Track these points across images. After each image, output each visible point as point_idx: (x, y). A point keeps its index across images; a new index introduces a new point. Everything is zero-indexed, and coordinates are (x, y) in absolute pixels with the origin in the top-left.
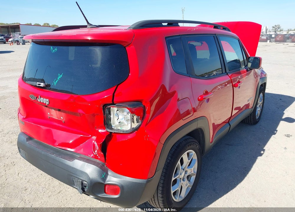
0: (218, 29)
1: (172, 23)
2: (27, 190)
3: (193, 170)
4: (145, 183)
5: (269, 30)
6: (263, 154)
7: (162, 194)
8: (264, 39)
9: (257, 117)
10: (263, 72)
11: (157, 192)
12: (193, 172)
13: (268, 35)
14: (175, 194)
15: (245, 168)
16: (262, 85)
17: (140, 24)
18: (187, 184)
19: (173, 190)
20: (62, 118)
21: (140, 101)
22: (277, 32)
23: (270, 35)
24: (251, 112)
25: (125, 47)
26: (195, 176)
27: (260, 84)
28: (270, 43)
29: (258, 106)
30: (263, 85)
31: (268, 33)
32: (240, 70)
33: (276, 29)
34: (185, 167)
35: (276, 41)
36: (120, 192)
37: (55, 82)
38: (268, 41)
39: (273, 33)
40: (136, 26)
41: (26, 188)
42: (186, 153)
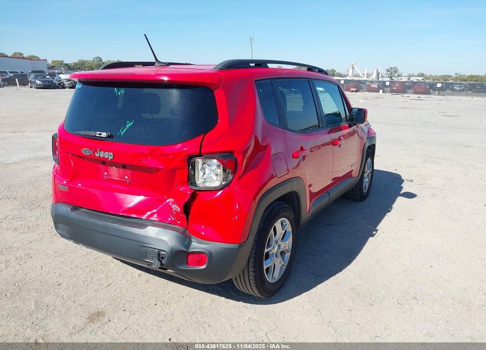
0: (313, 71)
1: (261, 64)
2: (61, 285)
3: (287, 244)
4: (237, 248)
5: (382, 75)
6: (375, 234)
7: (254, 267)
8: (375, 88)
9: (365, 191)
10: (370, 131)
11: (248, 266)
12: (287, 248)
13: (380, 82)
14: (267, 269)
15: (351, 249)
16: (369, 147)
17: (228, 64)
18: (281, 262)
19: (266, 266)
20: (126, 177)
21: (231, 152)
22: (393, 78)
23: (382, 81)
24: (357, 183)
25: (212, 91)
26: (290, 253)
27: (367, 146)
28: (384, 94)
29: (365, 175)
30: (372, 147)
31: (380, 79)
32: (340, 125)
33: (392, 73)
34: (279, 239)
35: (392, 91)
36: (207, 261)
37: (122, 131)
38: (381, 91)
39: (388, 79)
40: (223, 66)
41: (59, 283)
42: (280, 221)
